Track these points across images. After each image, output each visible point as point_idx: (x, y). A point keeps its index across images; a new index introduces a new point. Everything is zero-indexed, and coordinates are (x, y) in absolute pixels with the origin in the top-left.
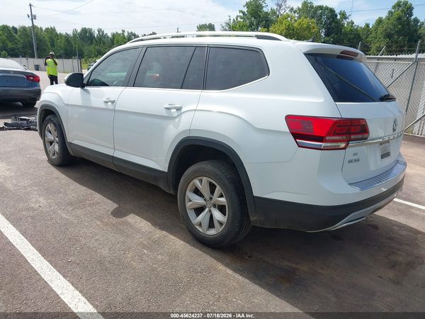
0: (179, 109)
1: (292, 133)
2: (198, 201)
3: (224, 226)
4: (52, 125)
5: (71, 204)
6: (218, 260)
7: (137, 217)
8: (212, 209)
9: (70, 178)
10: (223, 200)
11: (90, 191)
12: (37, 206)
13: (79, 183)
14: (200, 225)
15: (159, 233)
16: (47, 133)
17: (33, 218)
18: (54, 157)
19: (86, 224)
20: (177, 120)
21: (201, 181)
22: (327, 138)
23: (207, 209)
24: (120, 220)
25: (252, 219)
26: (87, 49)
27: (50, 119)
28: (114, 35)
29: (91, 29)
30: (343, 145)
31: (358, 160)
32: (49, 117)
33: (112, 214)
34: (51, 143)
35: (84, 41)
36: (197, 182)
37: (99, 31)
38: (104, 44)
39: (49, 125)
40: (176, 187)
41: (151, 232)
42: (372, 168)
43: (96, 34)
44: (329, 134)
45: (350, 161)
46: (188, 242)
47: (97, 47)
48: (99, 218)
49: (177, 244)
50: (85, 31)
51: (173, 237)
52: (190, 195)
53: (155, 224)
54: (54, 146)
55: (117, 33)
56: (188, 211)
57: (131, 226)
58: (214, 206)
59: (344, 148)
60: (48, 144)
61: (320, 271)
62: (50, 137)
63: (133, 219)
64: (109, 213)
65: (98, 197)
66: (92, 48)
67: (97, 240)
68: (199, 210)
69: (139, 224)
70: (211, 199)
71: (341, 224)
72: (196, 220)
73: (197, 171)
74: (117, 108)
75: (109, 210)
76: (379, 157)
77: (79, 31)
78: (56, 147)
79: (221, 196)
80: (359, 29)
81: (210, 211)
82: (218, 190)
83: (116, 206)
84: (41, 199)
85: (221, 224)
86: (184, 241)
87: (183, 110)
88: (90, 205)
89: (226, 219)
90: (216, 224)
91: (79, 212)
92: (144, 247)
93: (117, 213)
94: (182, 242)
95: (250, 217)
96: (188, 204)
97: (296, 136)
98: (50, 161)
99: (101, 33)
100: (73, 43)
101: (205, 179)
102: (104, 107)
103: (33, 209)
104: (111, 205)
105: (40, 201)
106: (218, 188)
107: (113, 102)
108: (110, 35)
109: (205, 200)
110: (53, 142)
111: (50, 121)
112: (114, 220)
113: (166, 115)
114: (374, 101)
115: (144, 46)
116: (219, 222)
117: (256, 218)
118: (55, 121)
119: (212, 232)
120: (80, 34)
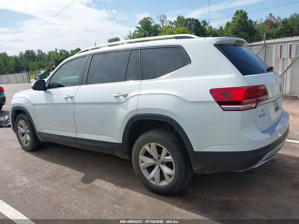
0: (125, 96)
1: (217, 102)
2: (149, 161)
3: (173, 178)
4: (23, 121)
5: (48, 178)
6: (171, 204)
7: (102, 181)
8: (161, 166)
9: (43, 159)
10: (170, 158)
11: (61, 167)
12: (22, 185)
13: (50, 161)
14: (153, 179)
15: (122, 191)
16: (19, 128)
17: (20, 194)
18: (27, 145)
19: (65, 192)
20: (125, 104)
21: (150, 146)
22: (244, 101)
23: (157, 167)
24: (89, 185)
25: (195, 169)
26: (31, 64)
27: (21, 117)
28: (49, 53)
29: (33, 51)
30: (254, 105)
31: (265, 115)
32: (19, 115)
33: (82, 181)
34: (23, 135)
35: (28, 59)
36: (146, 147)
37: (39, 51)
38: (43, 60)
39: (20, 121)
40: (130, 153)
41: (115, 191)
42: (273, 119)
43: (37, 53)
44: (244, 99)
45: (260, 116)
46: (146, 194)
47: (38, 63)
48: (73, 186)
49: (138, 197)
50: (28, 52)
51: (133, 192)
52: (142, 157)
53: (117, 184)
54: (26, 136)
55: (52, 51)
56: (142, 170)
57: (99, 189)
58: (163, 163)
59: (255, 107)
60: (20, 136)
61: (247, 199)
62: (22, 130)
63: (98, 183)
64: (80, 181)
65: (67, 170)
66: (35, 63)
67: (76, 204)
68: (150, 169)
69: (104, 186)
70: (159, 158)
71: (262, 162)
72: (149, 176)
73: (146, 139)
74: (75, 102)
75: (79, 179)
76: (274, 111)
77: (24, 53)
78: (28, 137)
79: (168, 155)
80: (216, 30)
81: (160, 168)
82: (165, 151)
83: (83, 175)
84: (24, 179)
85: (170, 176)
86: (142, 193)
87: (129, 96)
88: (64, 177)
89: (174, 172)
90: (166, 177)
91: (56, 184)
92: (114, 203)
93: (86, 180)
94: (141, 195)
95: (193, 167)
96: (142, 165)
97: (220, 103)
98: (23, 148)
99: (40, 53)
100: (21, 62)
101: (153, 144)
102: (65, 102)
103: (19, 188)
104: (80, 175)
105: (23, 181)
106: (164, 149)
107: (72, 98)
108: (47, 53)
109: (155, 160)
110: (25, 134)
111: (21, 118)
112: (85, 186)
113: (116, 101)
114: (264, 72)
115: (90, 55)
116: (168, 175)
117: (198, 168)
118: (25, 118)
119: (164, 183)
120: (25, 55)
